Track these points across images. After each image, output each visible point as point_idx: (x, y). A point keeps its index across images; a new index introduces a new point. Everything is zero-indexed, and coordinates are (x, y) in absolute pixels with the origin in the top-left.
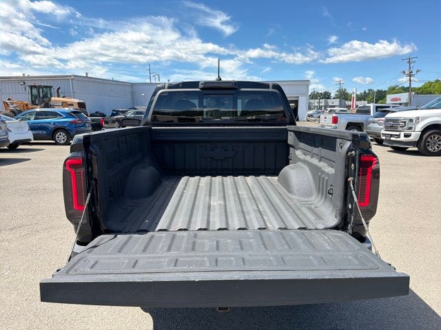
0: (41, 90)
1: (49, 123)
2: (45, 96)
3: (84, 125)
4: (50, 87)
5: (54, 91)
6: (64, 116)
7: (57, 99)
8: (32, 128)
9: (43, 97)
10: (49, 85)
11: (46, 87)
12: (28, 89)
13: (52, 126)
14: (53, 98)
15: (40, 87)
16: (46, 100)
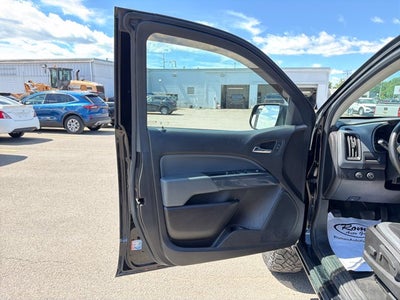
0: (61, 73)
1: (61, 108)
2: (65, 79)
3: (100, 111)
4: (71, 70)
5: (74, 74)
6: (77, 100)
7: (76, 82)
8: (39, 114)
9: (63, 80)
10: (70, 68)
11: (66, 70)
12: (48, 71)
13: (63, 111)
14: (72, 81)
15: (60, 69)
16: (65, 83)
